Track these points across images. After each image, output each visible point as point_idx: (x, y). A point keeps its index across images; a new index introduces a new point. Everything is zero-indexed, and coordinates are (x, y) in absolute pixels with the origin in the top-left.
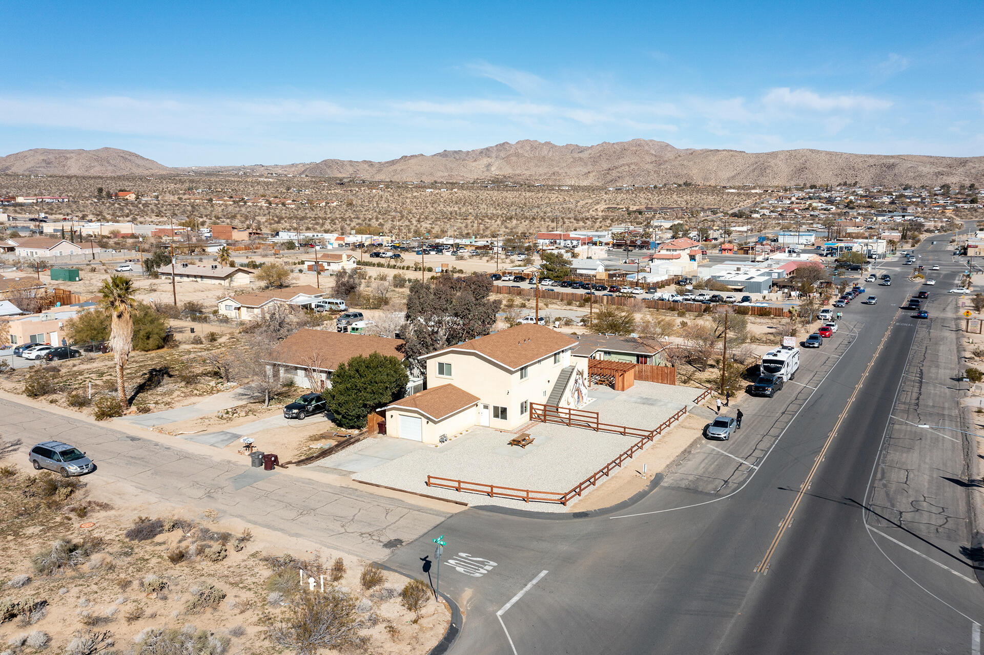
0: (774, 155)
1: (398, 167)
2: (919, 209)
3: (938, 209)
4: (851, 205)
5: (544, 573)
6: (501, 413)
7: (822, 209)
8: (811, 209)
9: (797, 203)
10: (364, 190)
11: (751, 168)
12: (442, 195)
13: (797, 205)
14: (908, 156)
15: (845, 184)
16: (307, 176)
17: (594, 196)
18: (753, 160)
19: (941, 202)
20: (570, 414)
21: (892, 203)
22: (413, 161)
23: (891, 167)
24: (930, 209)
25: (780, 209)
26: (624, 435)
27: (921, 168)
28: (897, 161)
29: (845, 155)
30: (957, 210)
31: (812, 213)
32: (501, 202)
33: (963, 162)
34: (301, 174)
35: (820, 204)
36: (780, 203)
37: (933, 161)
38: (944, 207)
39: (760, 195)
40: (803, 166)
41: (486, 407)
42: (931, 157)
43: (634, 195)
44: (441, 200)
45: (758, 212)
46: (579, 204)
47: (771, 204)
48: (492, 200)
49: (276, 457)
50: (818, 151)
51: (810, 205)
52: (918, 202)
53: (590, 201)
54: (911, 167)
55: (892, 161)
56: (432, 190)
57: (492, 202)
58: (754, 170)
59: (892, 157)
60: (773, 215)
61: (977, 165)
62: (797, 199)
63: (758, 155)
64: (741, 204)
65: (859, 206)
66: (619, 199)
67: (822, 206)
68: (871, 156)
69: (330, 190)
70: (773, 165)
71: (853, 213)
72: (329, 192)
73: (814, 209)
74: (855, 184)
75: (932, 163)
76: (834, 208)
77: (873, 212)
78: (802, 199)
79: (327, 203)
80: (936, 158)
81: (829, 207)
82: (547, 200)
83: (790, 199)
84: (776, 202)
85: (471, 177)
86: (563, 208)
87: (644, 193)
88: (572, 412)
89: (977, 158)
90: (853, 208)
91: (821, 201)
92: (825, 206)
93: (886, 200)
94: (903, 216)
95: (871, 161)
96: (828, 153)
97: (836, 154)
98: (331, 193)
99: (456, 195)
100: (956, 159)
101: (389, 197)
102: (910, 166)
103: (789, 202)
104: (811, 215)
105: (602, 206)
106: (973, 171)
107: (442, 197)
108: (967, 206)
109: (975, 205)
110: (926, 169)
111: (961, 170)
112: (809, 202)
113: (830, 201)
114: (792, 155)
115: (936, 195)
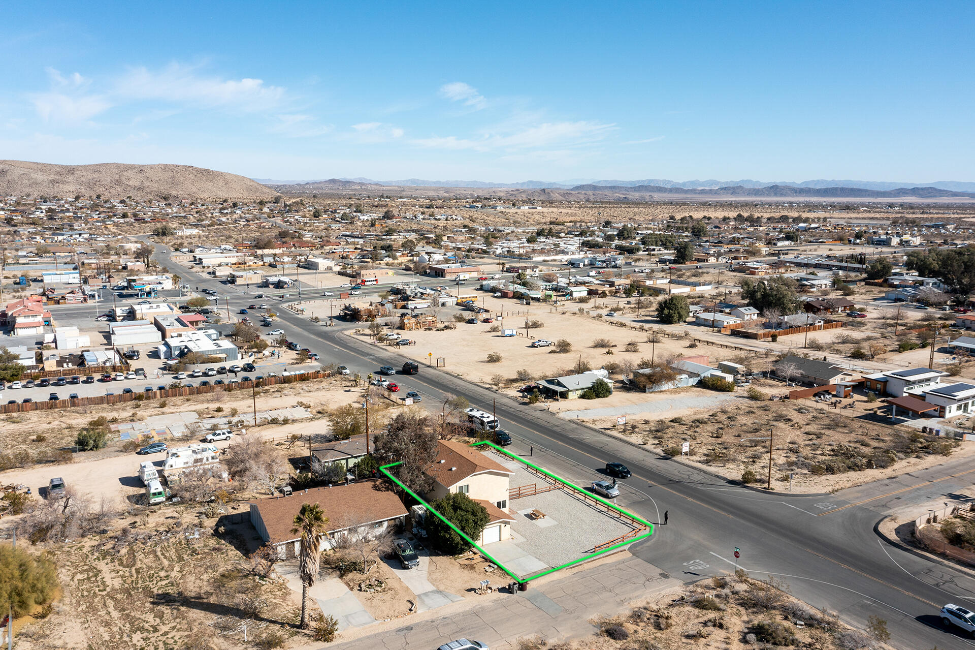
2: (83, 225)
3: (100, 224)
14: (13, 161)
21: (50, 218)
24: (93, 224)
26: (549, 491)
27: (34, 176)
28: (6, 167)
30: (117, 225)
33: (71, 170)
37: (44, 168)
38: (103, 222)
42: (38, 164)
52: (74, 217)
54: (24, 174)
61: (84, 174)
75: (41, 170)
77: (41, 229)
80: (43, 164)
89: (81, 166)
93: (41, 215)
100: (62, 166)
102: (22, 172)
106: (83, 179)
108: (122, 220)
109: (128, 220)
110: (39, 177)
111: (71, 178)
115: (81, 208)
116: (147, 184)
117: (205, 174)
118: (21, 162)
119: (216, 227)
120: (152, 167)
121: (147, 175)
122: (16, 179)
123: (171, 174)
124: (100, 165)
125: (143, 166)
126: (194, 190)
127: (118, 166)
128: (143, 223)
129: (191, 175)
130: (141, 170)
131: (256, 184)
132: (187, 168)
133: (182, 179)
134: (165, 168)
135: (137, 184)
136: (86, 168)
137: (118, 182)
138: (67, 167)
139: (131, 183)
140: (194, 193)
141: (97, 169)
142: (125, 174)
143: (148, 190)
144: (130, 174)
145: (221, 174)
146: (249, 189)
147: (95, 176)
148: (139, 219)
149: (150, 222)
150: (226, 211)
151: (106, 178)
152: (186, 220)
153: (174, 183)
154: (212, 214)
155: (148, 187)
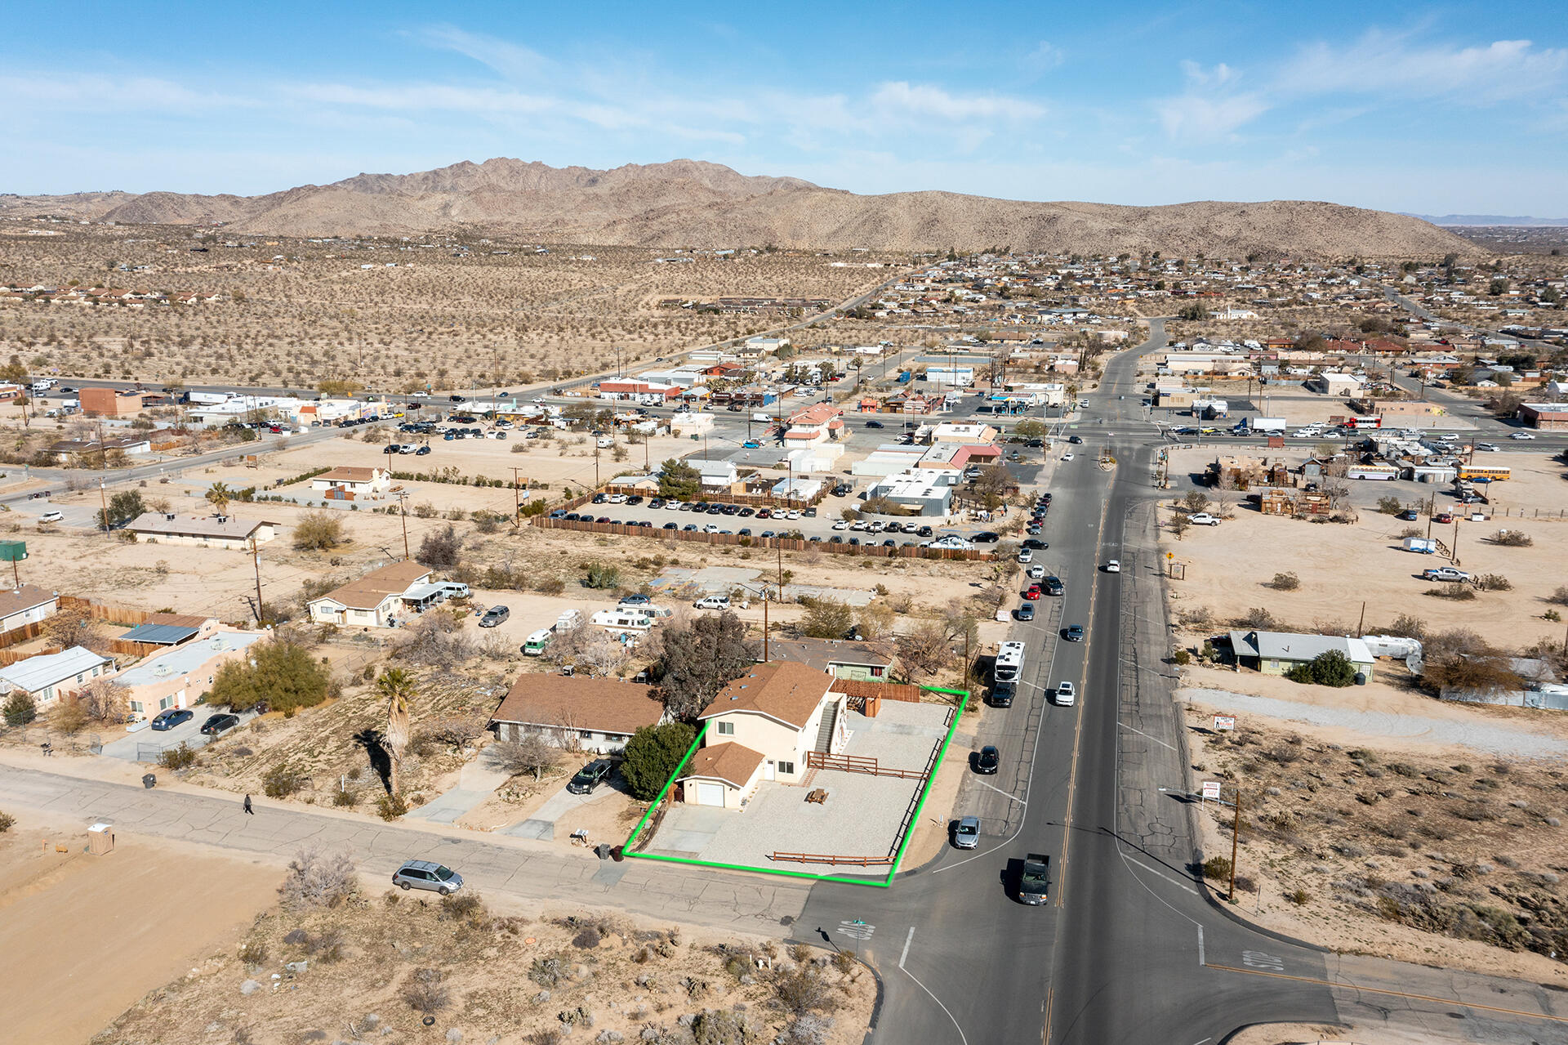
0: (890, 199)
2: (1093, 299)
3: (1117, 298)
4: (1006, 293)
5: (912, 930)
6: (787, 768)
7: (968, 300)
8: (953, 299)
9: (934, 290)
10: (251, 264)
11: (860, 220)
12: (391, 275)
13: (935, 293)
14: (1073, 203)
15: (993, 251)
16: (118, 223)
17: (638, 276)
18: (862, 206)
19: (1120, 287)
20: (849, 761)
21: (1059, 288)
22: (315, 200)
23: (1052, 220)
25: (912, 301)
26: (902, 778)
27: (1091, 224)
28: (1059, 211)
29: (990, 202)
30: (1140, 300)
31: (956, 308)
33: (1143, 214)
34: (104, 219)
35: (965, 291)
36: (910, 289)
37: (1106, 211)
38: (1124, 296)
39: (881, 272)
40: (933, 217)
41: (771, 762)
42: (1103, 205)
43: (698, 275)
44: (392, 285)
45: (882, 307)
46: (618, 293)
47: (899, 291)
50: (954, 194)
51: (952, 293)
52: (1092, 286)
53: (634, 287)
54: (1078, 221)
55: (1053, 211)
56: (371, 266)
57: (478, 290)
58: (864, 223)
59: (1053, 205)
60: (905, 312)
61: (1161, 219)
62: (933, 281)
63: (868, 199)
64: (857, 290)
66: (677, 284)
67: (967, 294)
68: (1024, 203)
69: (188, 265)
70: (891, 215)
71: (1010, 306)
72: (189, 270)
73: (958, 300)
74: (1007, 249)
75: (1104, 215)
76: (984, 297)
77: (1034, 303)
78: (940, 282)
79: (200, 298)
80: (1110, 207)
81: (978, 296)
82: (566, 286)
83: (923, 281)
86: (594, 300)
87: (713, 271)
88: (851, 759)
89: (1160, 208)
90: (1008, 298)
93: (1051, 283)
94: (1075, 314)
95: (1025, 211)
96: (967, 198)
97: (978, 199)
98: (193, 273)
99: (415, 275)
100: (1134, 209)
101: (300, 280)
102: (1076, 219)
105: (655, 298)
106: (1156, 227)
108: (1151, 294)
109: (1162, 292)
110: (1096, 225)
111: (1141, 226)
112: (950, 287)
113: (978, 285)
114: (917, 199)
115: (1112, 273)
116: (1245, 233)
117: (1348, 216)
118: (1082, 204)
119: (1294, 307)
120: (1260, 206)
121: (1250, 219)
122: (1066, 228)
123: (1287, 217)
124: (1186, 205)
125: (1248, 205)
126: (1320, 242)
127: (1211, 205)
128: (1181, 298)
129: (1321, 218)
130: (1242, 211)
132: (1317, 206)
133: (1303, 224)
134: (1282, 207)
135: (1231, 233)
136: (1164, 210)
137: (1204, 232)
138: (1140, 209)
139: (1222, 233)
140: (1319, 248)
141: (1179, 211)
142: (1217, 218)
143: (1244, 243)
144: (1224, 218)
145: (1374, 215)
146: (1419, 240)
147: (1174, 222)
148: (1178, 291)
149: (1192, 297)
150: (1333, 281)
151: (1188, 226)
152: (1252, 295)
153: (1289, 231)
154: (1305, 286)
155: (1245, 239)
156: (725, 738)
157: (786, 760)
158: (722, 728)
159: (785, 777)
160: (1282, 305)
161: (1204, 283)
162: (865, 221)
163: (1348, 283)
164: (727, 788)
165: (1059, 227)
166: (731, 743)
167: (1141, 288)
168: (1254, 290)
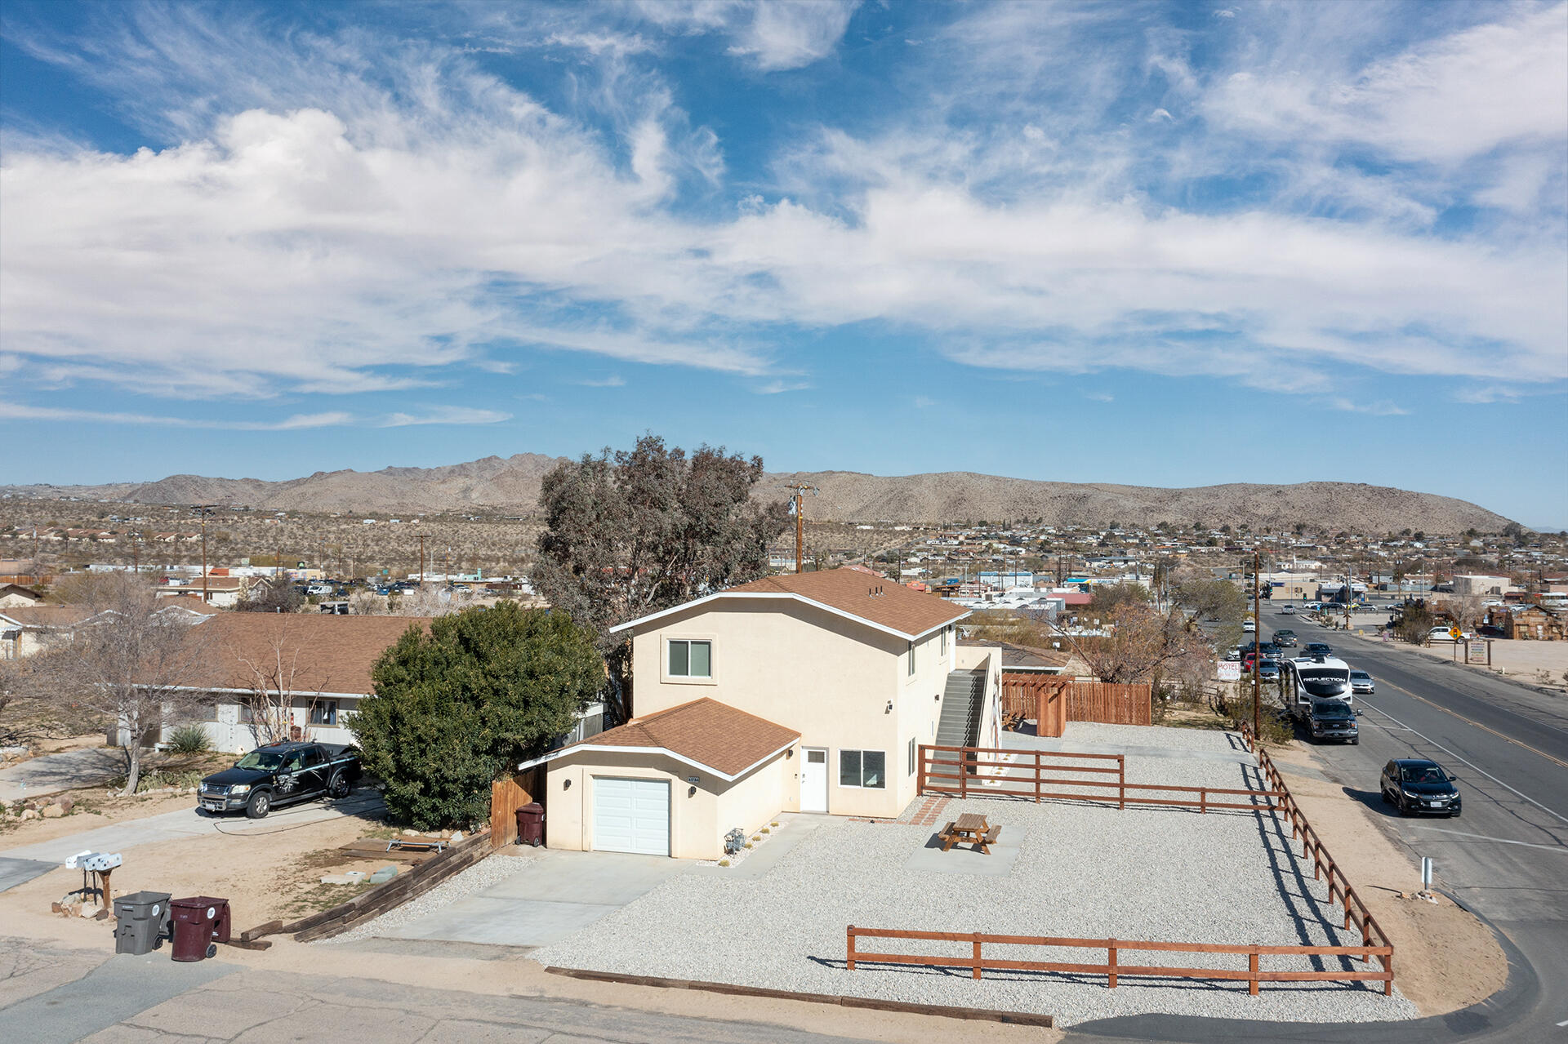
0: (916, 479)
1: (308, 489)
2: (1142, 553)
3: (1167, 553)
6: (866, 769)
8: (991, 551)
9: (968, 544)
10: (249, 520)
11: (885, 499)
12: (392, 528)
13: (970, 547)
14: (1102, 485)
15: (1026, 521)
16: (136, 501)
18: (886, 486)
19: (1168, 544)
20: (1038, 767)
21: (1102, 544)
22: (335, 480)
23: (1083, 499)
24: (1157, 552)
25: (946, 552)
26: (1203, 811)
27: (1122, 502)
28: (1089, 492)
29: (1017, 482)
30: (1192, 554)
31: (995, 557)
32: (497, 539)
33: (1176, 495)
34: (124, 499)
35: (1002, 546)
36: (943, 543)
37: (1139, 493)
39: (910, 533)
40: (960, 496)
41: (817, 757)
42: (1133, 487)
45: (914, 555)
47: (931, 545)
48: (482, 537)
49: (223, 907)
50: (980, 475)
51: (989, 546)
52: (1137, 544)
54: (1110, 500)
55: (1082, 491)
56: (374, 521)
58: (889, 502)
59: (1082, 485)
60: (940, 559)
61: (1194, 500)
62: (966, 538)
63: (893, 480)
64: (886, 544)
65: (1058, 548)
67: (1005, 548)
68: (1052, 483)
69: (184, 519)
70: (916, 494)
72: (183, 522)
73: (996, 551)
74: (1040, 521)
75: (1136, 496)
76: (1024, 551)
77: (1078, 556)
79: (179, 537)
80: (1139, 488)
83: (956, 538)
84: (937, 542)
85: (439, 508)
88: (1044, 761)
89: (1191, 489)
91: (1003, 541)
92: (1009, 548)
93: (1093, 540)
94: (1126, 562)
95: (1054, 491)
96: (993, 478)
97: (1005, 480)
98: (186, 523)
99: (418, 529)
100: (1166, 491)
101: (295, 530)
102: (1107, 498)
103: (956, 542)
104: (994, 560)
106: (1190, 507)
107: (393, 532)
108: (1204, 549)
109: (1214, 548)
110: (1129, 504)
111: (1174, 506)
112: (985, 543)
113: (1014, 541)
114: (943, 480)
115: (1156, 535)
116: (1283, 512)
117: (1387, 495)
118: (1112, 485)
120: (1296, 487)
121: (1287, 498)
122: (1099, 507)
123: (1326, 496)
124: (1219, 487)
125: (1283, 486)
126: (1364, 521)
127: (1245, 487)
128: (1237, 554)
129: (1361, 498)
130: (1279, 492)
131: (1482, 513)
132: (1353, 487)
133: (1344, 504)
134: (1319, 487)
135: (1270, 512)
136: (1197, 491)
137: (1241, 510)
138: (1172, 490)
139: (1260, 512)
140: (1362, 526)
141: (1213, 492)
142: (1253, 498)
143: (1285, 521)
144: (1260, 497)
145: (1417, 496)
147: (1207, 502)
148: (1231, 548)
149: (1248, 553)
150: (1395, 543)
151: (1224, 505)
152: (1313, 553)
153: (1330, 510)
154: (1366, 546)
155: (1285, 516)
156: (688, 690)
157: (862, 745)
158: (680, 657)
159: (860, 798)
160: (1349, 560)
161: (1257, 543)
162: (891, 499)
163: (1412, 546)
164: (681, 786)
165: (1090, 505)
166: (705, 700)
167: (1190, 544)
168: (1313, 548)
